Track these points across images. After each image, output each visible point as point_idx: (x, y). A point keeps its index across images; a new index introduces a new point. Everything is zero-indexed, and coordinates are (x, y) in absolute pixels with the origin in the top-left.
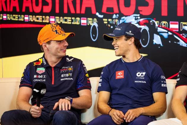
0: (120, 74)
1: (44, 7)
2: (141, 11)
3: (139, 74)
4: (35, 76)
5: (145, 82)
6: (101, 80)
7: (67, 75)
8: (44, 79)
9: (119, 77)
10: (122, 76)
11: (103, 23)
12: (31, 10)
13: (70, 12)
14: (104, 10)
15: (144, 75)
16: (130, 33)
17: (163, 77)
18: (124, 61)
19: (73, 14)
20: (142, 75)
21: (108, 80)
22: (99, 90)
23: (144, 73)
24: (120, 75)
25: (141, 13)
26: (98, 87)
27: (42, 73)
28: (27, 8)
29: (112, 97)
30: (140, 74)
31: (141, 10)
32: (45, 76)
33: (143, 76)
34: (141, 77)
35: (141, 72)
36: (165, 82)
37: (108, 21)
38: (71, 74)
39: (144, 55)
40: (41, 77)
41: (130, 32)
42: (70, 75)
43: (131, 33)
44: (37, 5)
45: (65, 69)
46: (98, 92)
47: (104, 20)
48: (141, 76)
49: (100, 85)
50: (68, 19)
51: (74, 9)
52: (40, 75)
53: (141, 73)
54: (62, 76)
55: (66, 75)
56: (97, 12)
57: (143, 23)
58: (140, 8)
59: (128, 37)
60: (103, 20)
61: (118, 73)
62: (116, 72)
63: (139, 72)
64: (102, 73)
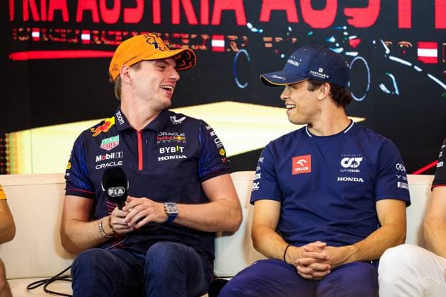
0: (303, 163)
1: (126, 11)
2: (352, 18)
3: (346, 162)
4: (99, 158)
5: (361, 180)
6: (259, 175)
7: (173, 150)
8: (119, 160)
9: (299, 169)
10: (307, 168)
11: (264, 46)
12: (96, 19)
13: (187, 22)
14: (265, 17)
15: (359, 164)
16: (320, 73)
17: (400, 167)
18: (310, 134)
19: (193, 26)
20: (354, 162)
21: (274, 174)
22: (255, 197)
23: (359, 160)
24: (302, 165)
25: (350, 22)
26: (252, 192)
27: (113, 147)
28: (88, 13)
29: (284, 217)
30: (349, 163)
31: (351, 15)
32: (119, 154)
33: (356, 166)
34: (351, 168)
35: (350, 157)
36: (405, 178)
37: (273, 42)
38: (182, 148)
39: (356, 120)
40: (112, 156)
41: (321, 70)
42: (180, 149)
43: (322, 73)
44: (110, 6)
45: (166, 138)
46: (252, 203)
47: (266, 39)
48: (352, 166)
49: (256, 187)
50: (181, 37)
51: (196, 15)
52: (109, 153)
53: (352, 159)
54: (162, 150)
55: (170, 150)
56: (247, 21)
57: (354, 46)
58: (348, 12)
59: (316, 84)
60: (262, 39)
61: (297, 161)
62: (294, 159)
63: (346, 157)
64: (261, 160)
